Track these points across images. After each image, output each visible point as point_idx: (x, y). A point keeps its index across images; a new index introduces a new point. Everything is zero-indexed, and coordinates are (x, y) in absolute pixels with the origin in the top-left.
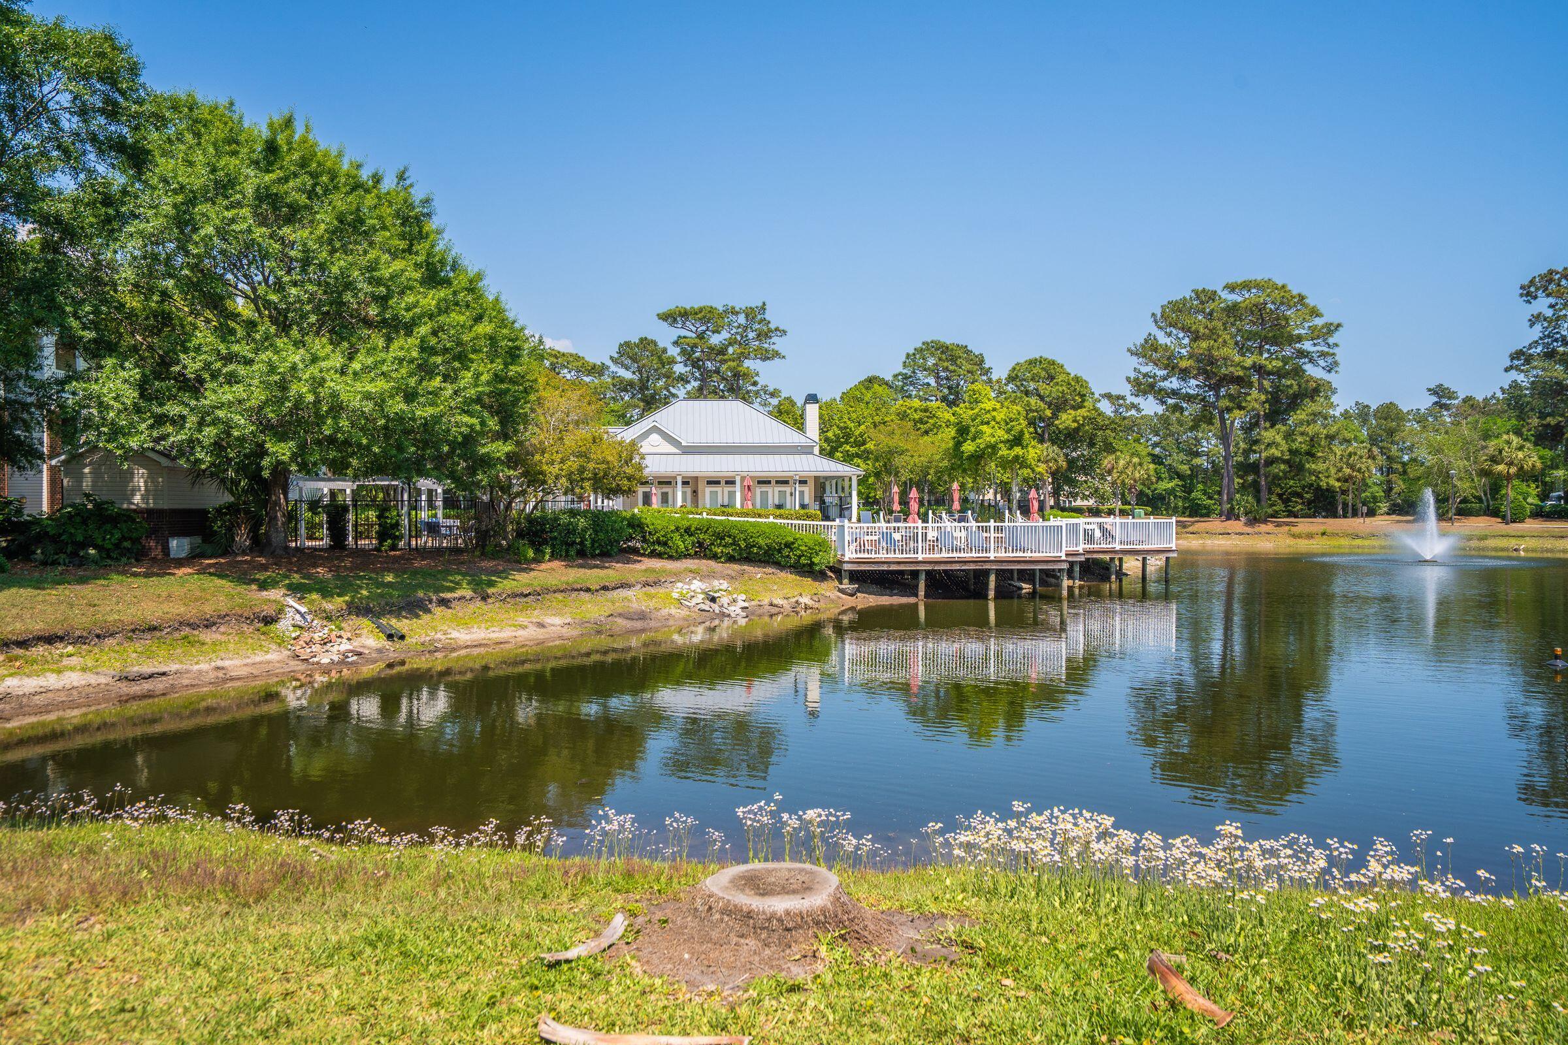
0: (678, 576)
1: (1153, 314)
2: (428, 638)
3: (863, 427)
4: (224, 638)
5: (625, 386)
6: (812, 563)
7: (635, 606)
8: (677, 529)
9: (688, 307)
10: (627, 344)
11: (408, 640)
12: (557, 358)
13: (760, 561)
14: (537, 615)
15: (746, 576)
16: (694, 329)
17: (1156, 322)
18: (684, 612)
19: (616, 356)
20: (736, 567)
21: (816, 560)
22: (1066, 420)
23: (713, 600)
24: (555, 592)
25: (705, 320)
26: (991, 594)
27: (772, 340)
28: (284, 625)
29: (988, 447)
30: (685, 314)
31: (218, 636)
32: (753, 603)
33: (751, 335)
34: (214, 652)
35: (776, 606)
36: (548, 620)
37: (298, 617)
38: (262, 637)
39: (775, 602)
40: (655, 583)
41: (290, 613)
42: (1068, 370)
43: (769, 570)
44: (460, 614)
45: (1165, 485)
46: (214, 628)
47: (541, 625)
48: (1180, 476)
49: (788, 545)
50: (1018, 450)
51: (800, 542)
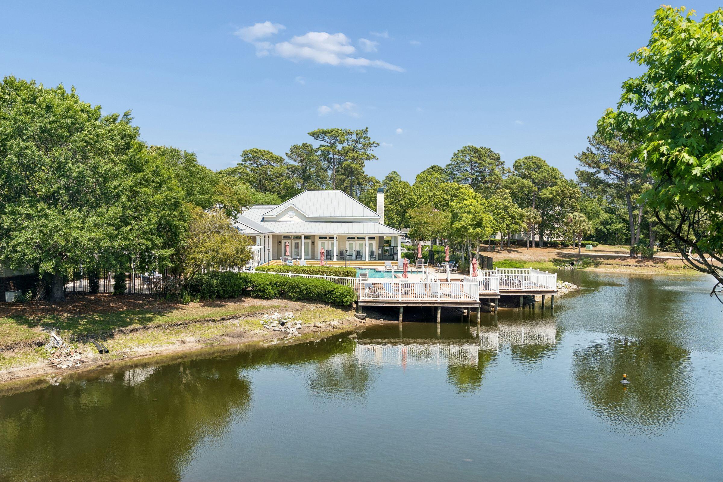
0: (266, 310)
1: (588, 137)
2: (121, 352)
3: (422, 199)
4: (16, 355)
5: (294, 170)
6: (343, 302)
7: (238, 329)
8: (271, 283)
9: (325, 129)
10: (295, 147)
11: (111, 353)
12: (256, 153)
13: (315, 300)
14: (183, 336)
15: (305, 309)
16: (329, 141)
17: (590, 141)
18: (264, 332)
19: (289, 153)
20: (301, 304)
21: (345, 300)
22: (546, 193)
23: (283, 324)
24: (196, 322)
25: (333, 137)
26: (439, 320)
27: (372, 149)
28: (48, 347)
29: (462, 227)
30: (324, 133)
31: (13, 355)
32: (305, 325)
33: (360, 146)
34: (10, 363)
35: (317, 327)
36: (188, 339)
37: (55, 342)
38: (36, 354)
39: (317, 324)
40: (253, 315)
41: (52, 340)
42: (548, 164)
43: (320, 305)
44: (141, 337)
45: (617, 226)
46: (12, 350)
47: (183, 342)
48: (624, 220)
49: (329, 292)
50: (479, 230)
51: (336, 290)
